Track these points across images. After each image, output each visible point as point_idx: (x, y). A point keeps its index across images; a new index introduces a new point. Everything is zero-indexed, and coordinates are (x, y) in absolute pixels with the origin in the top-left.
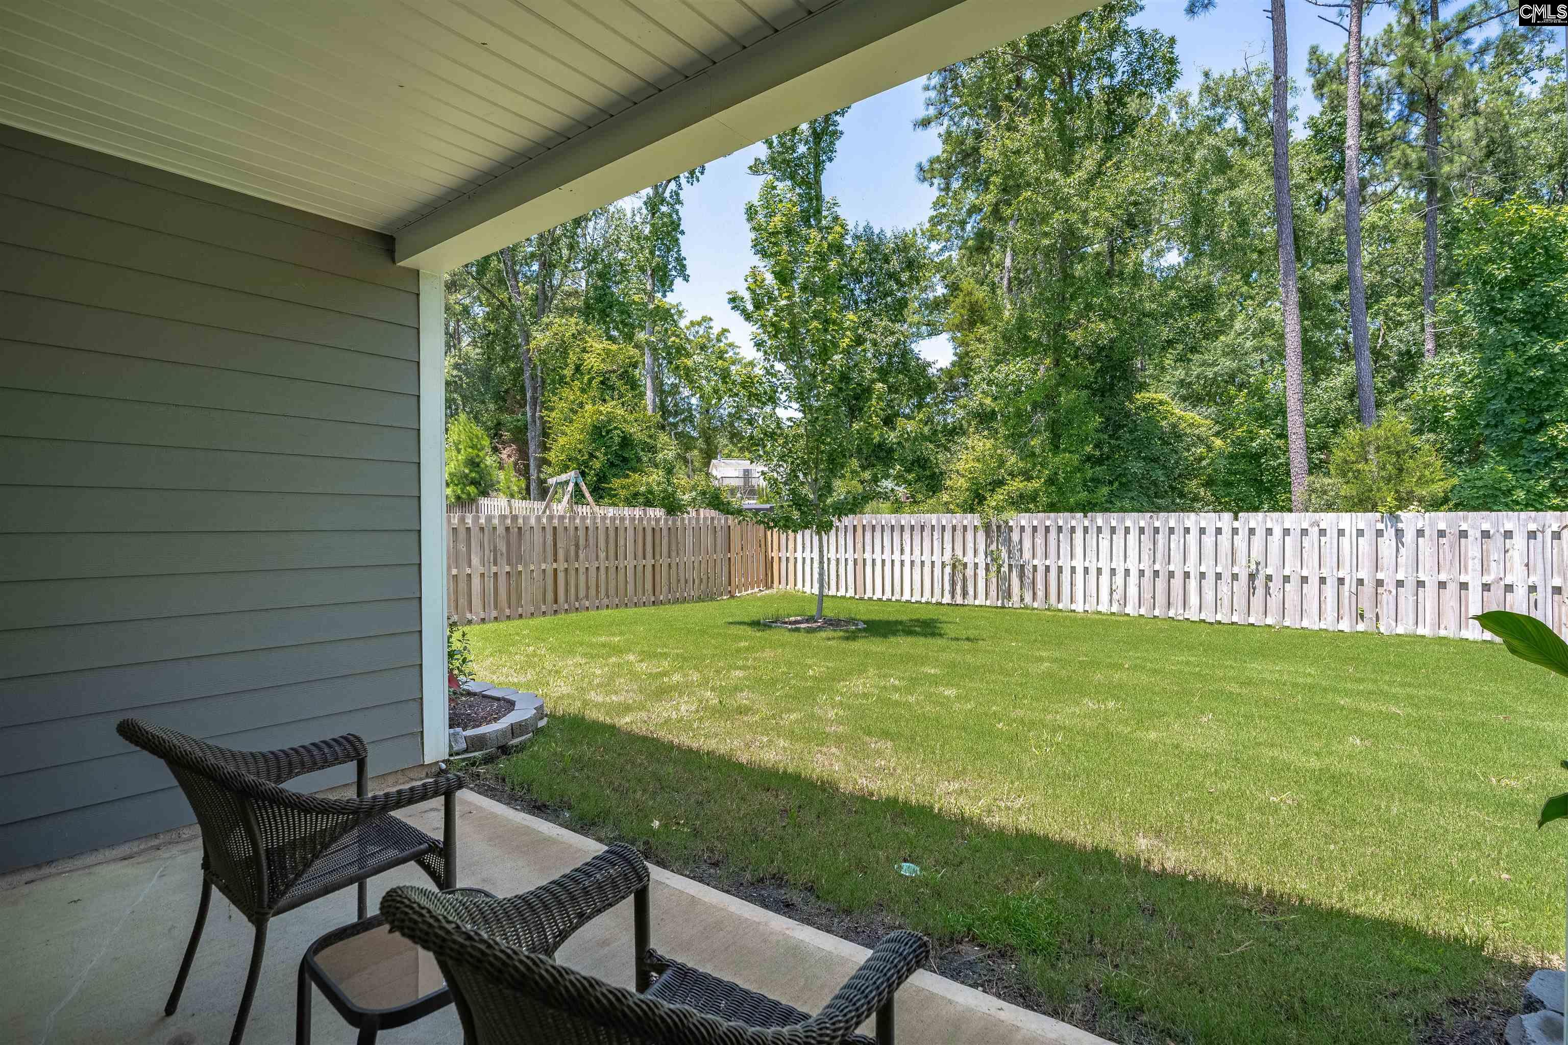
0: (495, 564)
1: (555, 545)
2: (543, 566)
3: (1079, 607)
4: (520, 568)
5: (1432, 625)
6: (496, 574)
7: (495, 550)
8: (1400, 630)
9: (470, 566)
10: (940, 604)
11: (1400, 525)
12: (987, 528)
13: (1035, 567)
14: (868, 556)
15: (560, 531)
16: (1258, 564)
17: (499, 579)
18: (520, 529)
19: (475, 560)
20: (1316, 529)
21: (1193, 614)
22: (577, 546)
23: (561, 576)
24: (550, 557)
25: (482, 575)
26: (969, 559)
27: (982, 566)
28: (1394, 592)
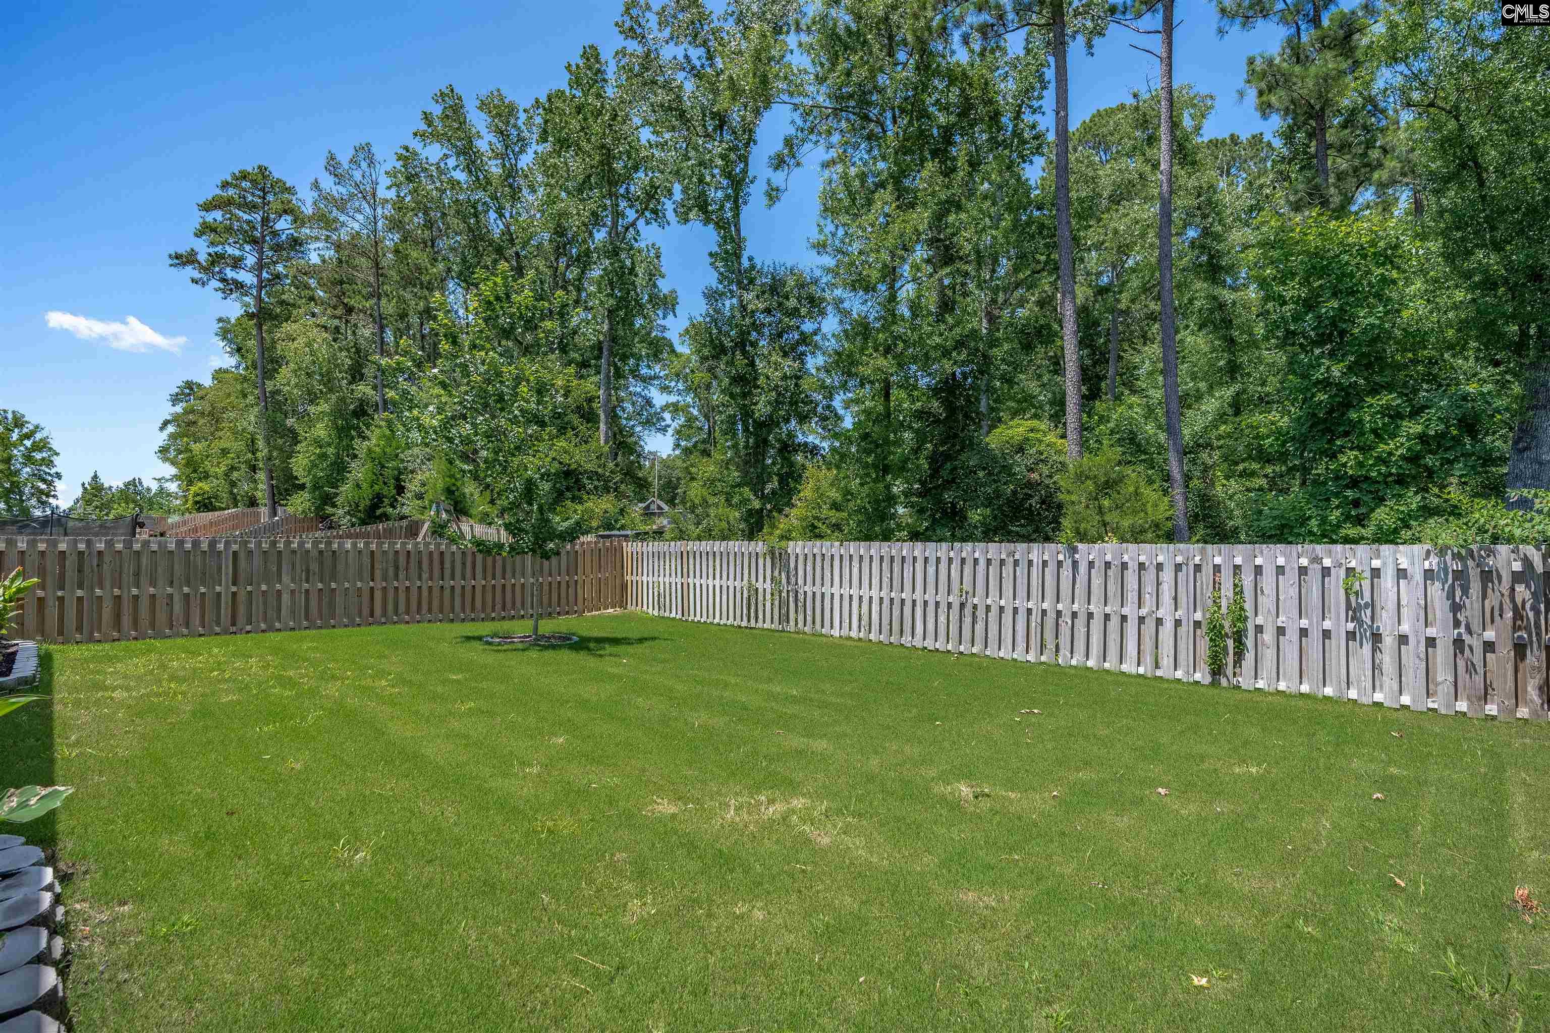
0: (307, 581)
1: (373, 567)
2: (359, 584)
3: (836, 633)
4: (333, 585)
5: (1098, 657)
6: (307, 591)
7: (308, 571)
8: (1074, 662)
9: (280, 583)
10: (740, 627)
11: (1077, 556)
12: (772, 553)
13: (805, 592)
14: (690, 580)
15: (378, 556)
16: (967, 593)
17: (311, 596)
18: (334, 552)
19: (286, 578)
20: (1011, 559)
21: (918, 642)
22: (397, 568)
23: (378, 595)
24: (366, 575)
25: (293, 592)
26: (760, 585)
27: (768, 591)
28: (1070, 622)
